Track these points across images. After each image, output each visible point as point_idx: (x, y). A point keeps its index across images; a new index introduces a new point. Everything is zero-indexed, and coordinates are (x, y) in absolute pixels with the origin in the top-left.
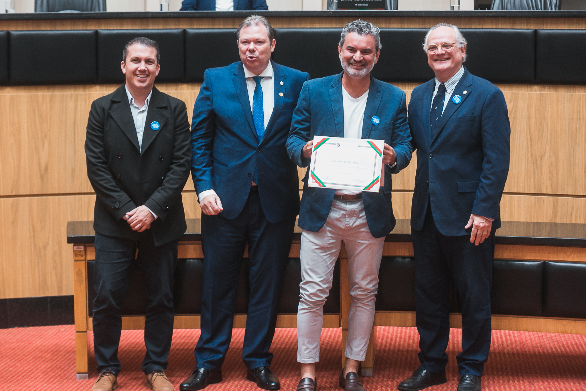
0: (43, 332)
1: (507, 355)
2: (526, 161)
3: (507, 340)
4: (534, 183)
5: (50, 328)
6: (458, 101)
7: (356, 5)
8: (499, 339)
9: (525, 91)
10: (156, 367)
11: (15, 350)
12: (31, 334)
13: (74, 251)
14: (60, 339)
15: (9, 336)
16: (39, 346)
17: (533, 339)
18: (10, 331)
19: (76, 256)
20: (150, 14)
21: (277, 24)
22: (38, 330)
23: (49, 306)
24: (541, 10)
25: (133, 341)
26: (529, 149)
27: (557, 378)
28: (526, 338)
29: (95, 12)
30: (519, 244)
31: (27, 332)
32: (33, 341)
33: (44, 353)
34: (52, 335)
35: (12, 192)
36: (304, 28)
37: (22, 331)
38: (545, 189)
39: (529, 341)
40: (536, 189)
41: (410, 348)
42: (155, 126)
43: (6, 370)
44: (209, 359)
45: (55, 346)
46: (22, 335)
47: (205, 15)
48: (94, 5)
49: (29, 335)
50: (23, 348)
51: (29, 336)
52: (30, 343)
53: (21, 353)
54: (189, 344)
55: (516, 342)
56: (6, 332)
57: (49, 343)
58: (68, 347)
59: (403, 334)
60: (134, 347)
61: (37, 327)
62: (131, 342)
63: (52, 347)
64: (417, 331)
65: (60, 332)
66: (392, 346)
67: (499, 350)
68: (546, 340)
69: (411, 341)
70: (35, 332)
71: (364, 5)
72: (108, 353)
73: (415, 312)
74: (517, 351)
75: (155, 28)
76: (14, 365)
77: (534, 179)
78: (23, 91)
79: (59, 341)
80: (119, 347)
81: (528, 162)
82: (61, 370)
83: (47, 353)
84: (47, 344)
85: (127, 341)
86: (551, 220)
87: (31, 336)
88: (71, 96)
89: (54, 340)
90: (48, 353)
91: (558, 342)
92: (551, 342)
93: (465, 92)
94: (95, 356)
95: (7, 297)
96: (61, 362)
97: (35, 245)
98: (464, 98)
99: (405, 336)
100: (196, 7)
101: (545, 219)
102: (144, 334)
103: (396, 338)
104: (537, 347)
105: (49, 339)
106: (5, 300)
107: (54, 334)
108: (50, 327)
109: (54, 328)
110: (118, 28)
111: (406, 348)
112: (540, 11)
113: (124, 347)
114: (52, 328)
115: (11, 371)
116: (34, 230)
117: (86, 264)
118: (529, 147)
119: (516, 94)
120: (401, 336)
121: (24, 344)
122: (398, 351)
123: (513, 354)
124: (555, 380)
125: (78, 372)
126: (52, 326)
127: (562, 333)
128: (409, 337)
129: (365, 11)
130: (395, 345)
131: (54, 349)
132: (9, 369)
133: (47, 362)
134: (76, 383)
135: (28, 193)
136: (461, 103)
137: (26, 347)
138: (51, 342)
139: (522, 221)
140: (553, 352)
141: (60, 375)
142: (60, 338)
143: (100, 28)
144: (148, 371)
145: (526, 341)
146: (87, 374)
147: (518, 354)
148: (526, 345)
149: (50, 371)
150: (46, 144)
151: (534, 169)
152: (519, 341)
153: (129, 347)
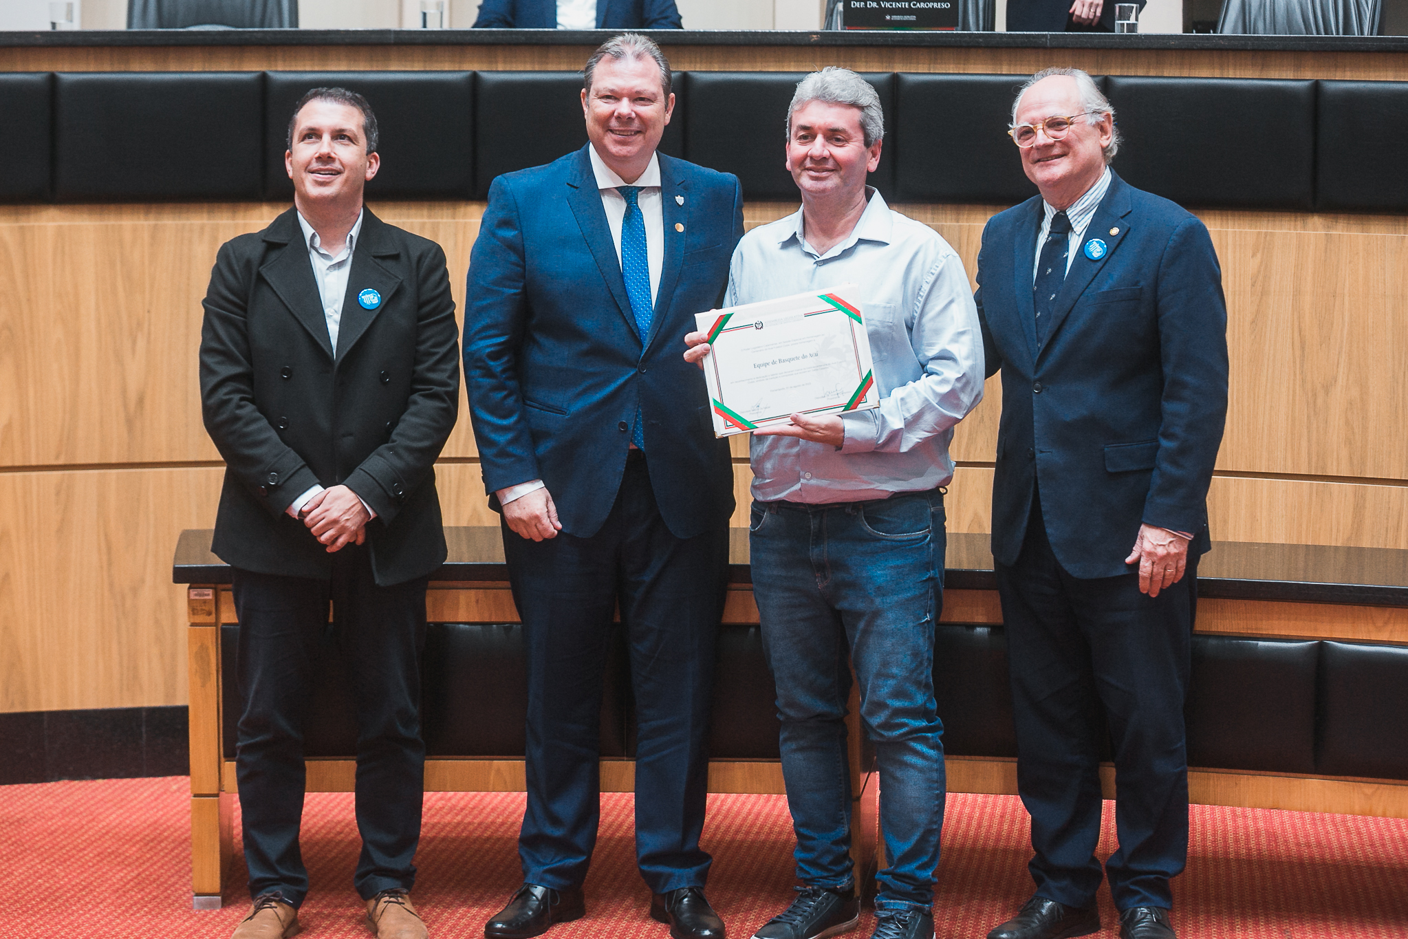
0: (129, 792)
1: (1233, 864)
2: (1291, 397)
3: (1236, 828)
4: (1309, 450)
5: (146, 784)
6: (1099, 254)
7: (888, 17)
8: (1219, 824)
9: (1290, 229)
10: (387, 883)
11: (56, 834)
12: (99, 797)
13: (190, 601)
14: (165, 810)
15: (45, 800)
16: (115, 827)
17: (1299, 825)
18: (49, 788)
19: (194, 614)
20: (392, 36)
21: (696, 62)
22: (117, 786)
23: (144, 730)
24: (1338, 33)
25: (340, 817)
26: (1298, 370)
27: (1350, 922)
28: (1282, 823)
29: (272, 29)
30: (1260, 599)
31: (90, 790)
32: (100, 814)
33: (124, 844)
34: (149, 800)
35: (57, 457)
36: (760, 72)
37: (79, 789)
38: (1335, 463)
39: (1290, 830)
40: (1313, 464)
41: (1002, 844)
42: (370, 298)
43: (29, 885)
44: (555, 865)
45: (151, 828)
46: (76, 798)
47: (523, 38)
48: (269, 11)
49: (93, 798)
50: (76, 831)
51: (92, 802)
52: (93, 820)
53: (69, 844)
54: (471, 828)
55: (1257, 832)
56: (41, 790)
57: (137, 819)
58: (183, 830)
59: (988, 810)
60: (340, 833)
61: (114, 780)
62: (335, 821)
63: (145, 829)
64: (1021, 803)
65: (169, 793)
66: (959, 839)
67: (1215, 853)
68: (1330, 828)
69: (1006, 827)
70: (110, 791)
71: (906, 18)
72: (274, 846)
73: (1016, 759)
74: (1259, 854)
75: (403, 69)
76: (50, 870)
77: (1309, 441)
78: (85, 216)
79: (162, 816)
80: (301, 833)
81: (1294, 400)
82: (158, 887)
83: (131, 843)
84: (134, 821)
85: (324, 816)
86: (1349, 539)
87: (97, 803)
88: (202, 228)
89: (151, 812)
90: (134, 845)
91: (1359, 833)
92: (1343, 834)
93: (1115, 231)
94: (243, 852)
95: (44, 708)
96: (161, 867)
97: (111, 585)
98: (1113, 246)
99: (992, 815)
100: (510, 19)
101: (1334, 536)
102: (354, 803)
103: (970, 818)
104: (1308, 845)
105: (141, 808)
106: (40, 714)
107: (152, 798)
108: (147, 780)
109: (157, 783)
110: (316, 69)
111: (991, 843)
112: (1335, 35)
113: (317, 833)
114: (149, 782)
115: (40, 885)
116: (109, 549)
117: (220, 632)
118: (1298, 362)
119: (1268, 238)
120: (982, 814)
121: (79, 821)
122: (973, 850)
123: (1249, 862)
124: (1345, 925)
125: (197, 891)
126: (151, 778)
127: (1363, 814)
128: (1002, 816)
129: (907, 32)
130: (966, 836)
131: (147, 835)
132: (34, 881)
133: (129, 865)
134: (191, 917)
135: (96, 460)
136: (1107, 257)
137: (82, 827)
138: (144, 817)
139: (1277, 542)
140: (1345, 859)
141: (155, 897)
142: (165, 807)
143: (274, 69)
144: (367, 893)
145: (1284, 830)
146: (220, 897)
147: (1260, 862)
148: (1281, 840)
149: (132, 889)
150: (141, 343)
151: (1309, 417)
152: (1267, 831)
153: (328, 833)
